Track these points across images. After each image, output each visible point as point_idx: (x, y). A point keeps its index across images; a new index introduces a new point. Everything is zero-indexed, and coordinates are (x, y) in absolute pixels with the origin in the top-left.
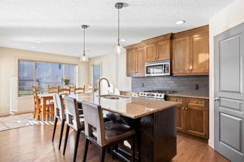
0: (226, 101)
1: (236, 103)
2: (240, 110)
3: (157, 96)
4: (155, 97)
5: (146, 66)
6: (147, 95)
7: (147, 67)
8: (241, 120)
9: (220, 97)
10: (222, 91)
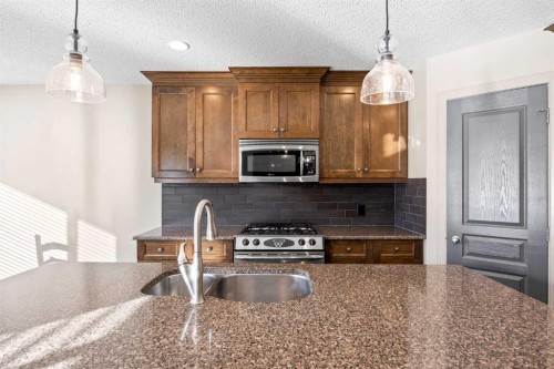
0: (481, 242)
1: (511, 246)
2: (520, 260)
3: (303, 243)
4: (297, 246)
5: (241, 149)
6: (266, 243)
7: (245, 154)
8: (521, 278)
9: (463, 235)
10: (469, 221)
